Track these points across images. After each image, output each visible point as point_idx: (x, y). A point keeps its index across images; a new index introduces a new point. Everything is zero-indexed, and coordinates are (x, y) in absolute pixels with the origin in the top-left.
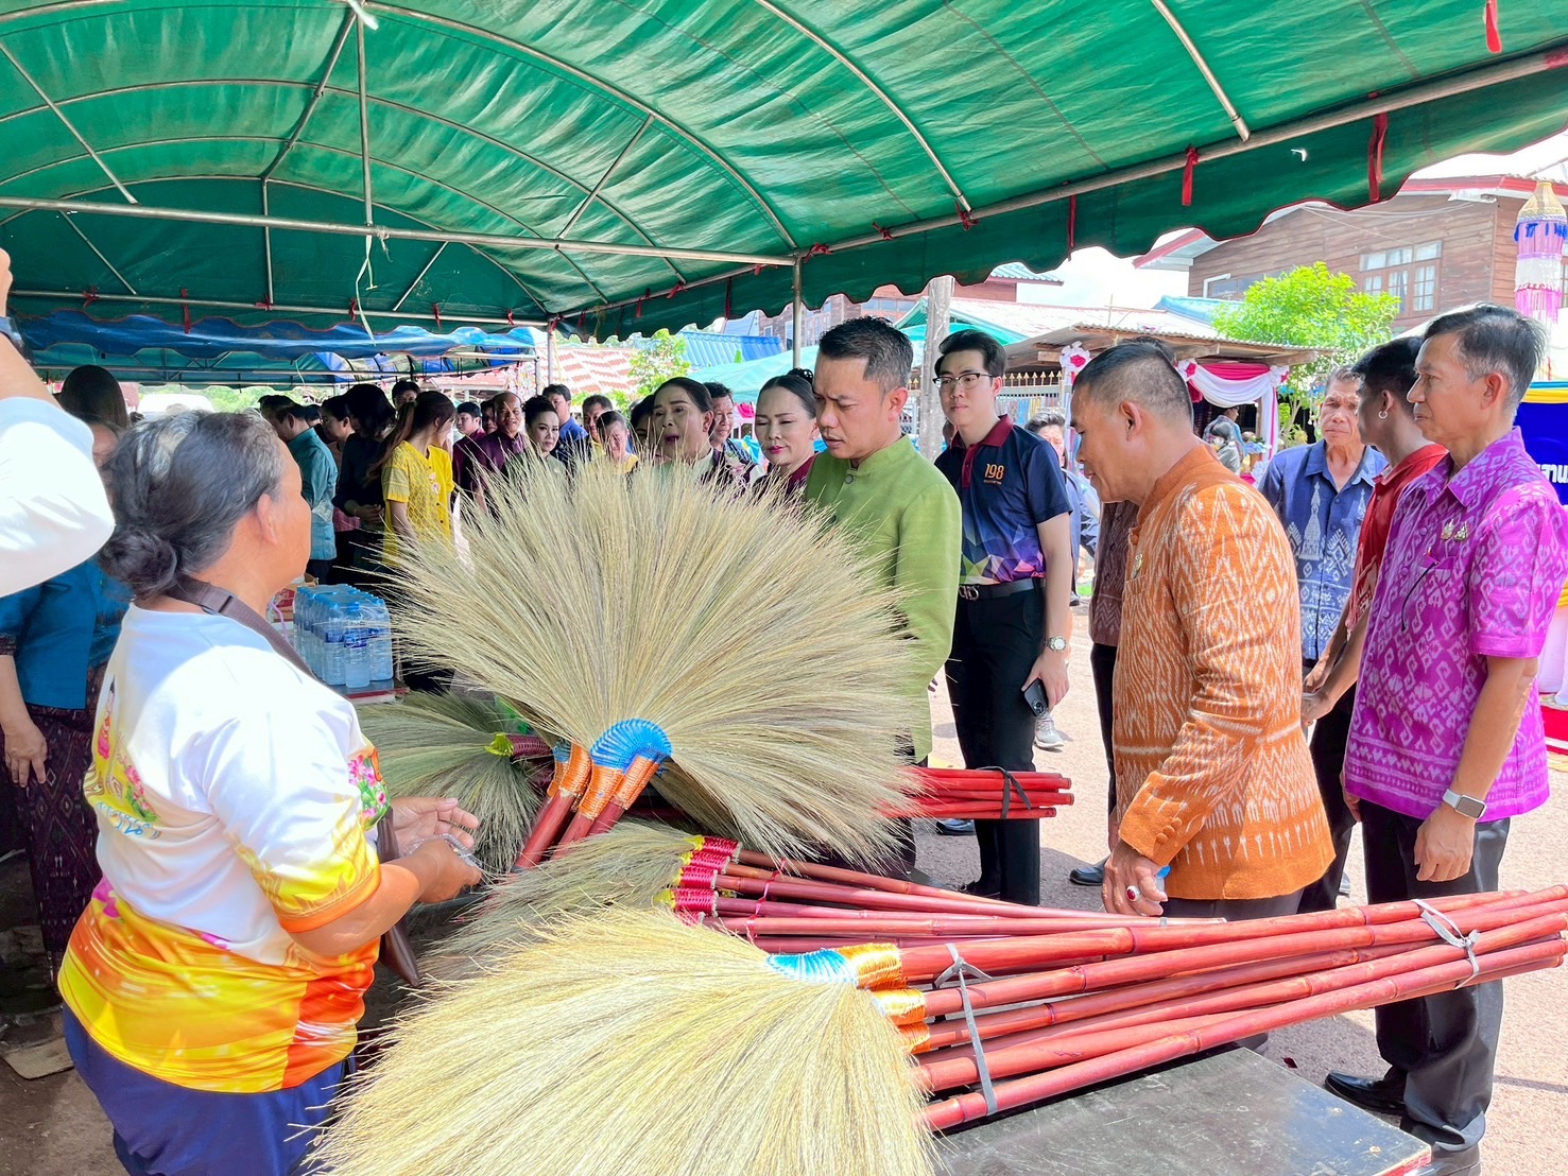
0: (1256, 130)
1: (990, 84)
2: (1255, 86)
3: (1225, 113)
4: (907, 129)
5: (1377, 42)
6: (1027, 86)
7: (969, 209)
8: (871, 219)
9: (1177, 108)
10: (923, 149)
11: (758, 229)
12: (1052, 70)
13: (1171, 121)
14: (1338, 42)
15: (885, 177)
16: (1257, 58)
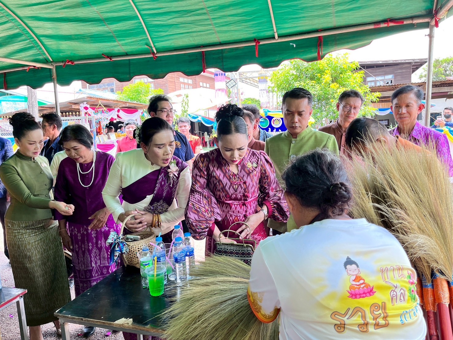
0: (280, 36)
1: (188, 8)
2: (286, 23)
3: (273, 30)
4: (139, 20)
5: (330, 15)
6: (204, 11)
7: (156, 52)
8: (101, 53)
9: (256, 26)
10: (143, 28)
11: (31, 52)
12: (217, 7)
13: (252, 30)
14: (319, 13)
15: (117, 37)
16: (291, 15)
